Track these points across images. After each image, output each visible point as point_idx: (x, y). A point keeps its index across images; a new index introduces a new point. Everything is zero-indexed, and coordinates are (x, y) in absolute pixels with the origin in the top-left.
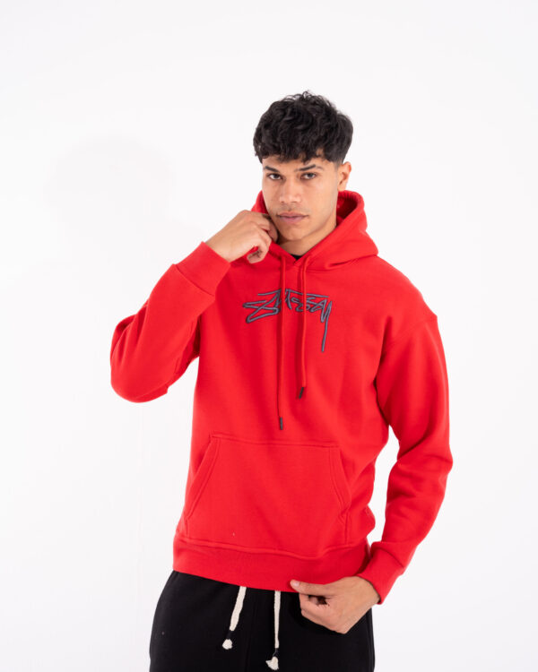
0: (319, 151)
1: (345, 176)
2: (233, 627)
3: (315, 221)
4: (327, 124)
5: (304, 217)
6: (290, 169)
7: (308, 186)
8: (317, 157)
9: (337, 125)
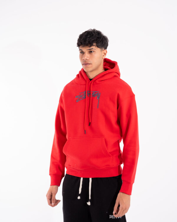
0: (95, 44)
1: (105, 54)
2: (80, 193)
3: (94, 66)
4: (98, 36)
5: (90, 64)
6: (86, 50)
7: (91, 55)
8: (93, 45)
9: (101, 37)
